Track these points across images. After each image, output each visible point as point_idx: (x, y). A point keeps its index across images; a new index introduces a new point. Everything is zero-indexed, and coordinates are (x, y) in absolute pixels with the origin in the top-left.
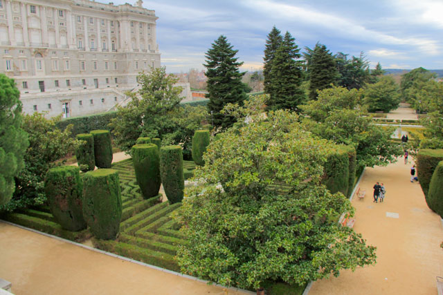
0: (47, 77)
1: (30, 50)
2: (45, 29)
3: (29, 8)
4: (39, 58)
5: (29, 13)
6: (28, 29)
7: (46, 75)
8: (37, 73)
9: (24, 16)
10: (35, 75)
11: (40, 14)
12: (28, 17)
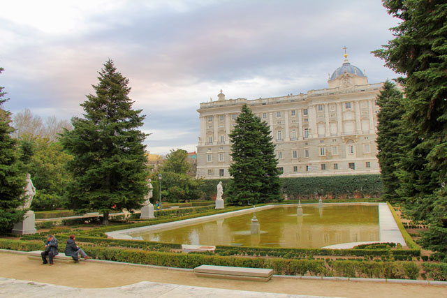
0: (358, 159)
1: (341, 138)
2: (358, 119)
3: (344, 105)
4: (351, 144)
5: (344, 109)
6: (343, 121)
7: (357, 157)
8: (347, 156)
9: (339, 113)
10: (345, 158)
11: (354, 108)
12: (343, 113)
